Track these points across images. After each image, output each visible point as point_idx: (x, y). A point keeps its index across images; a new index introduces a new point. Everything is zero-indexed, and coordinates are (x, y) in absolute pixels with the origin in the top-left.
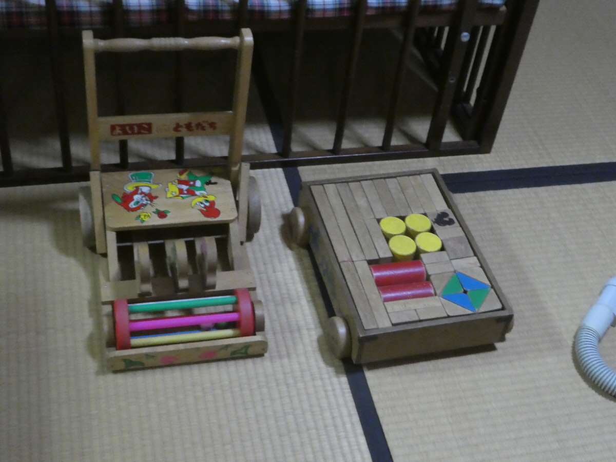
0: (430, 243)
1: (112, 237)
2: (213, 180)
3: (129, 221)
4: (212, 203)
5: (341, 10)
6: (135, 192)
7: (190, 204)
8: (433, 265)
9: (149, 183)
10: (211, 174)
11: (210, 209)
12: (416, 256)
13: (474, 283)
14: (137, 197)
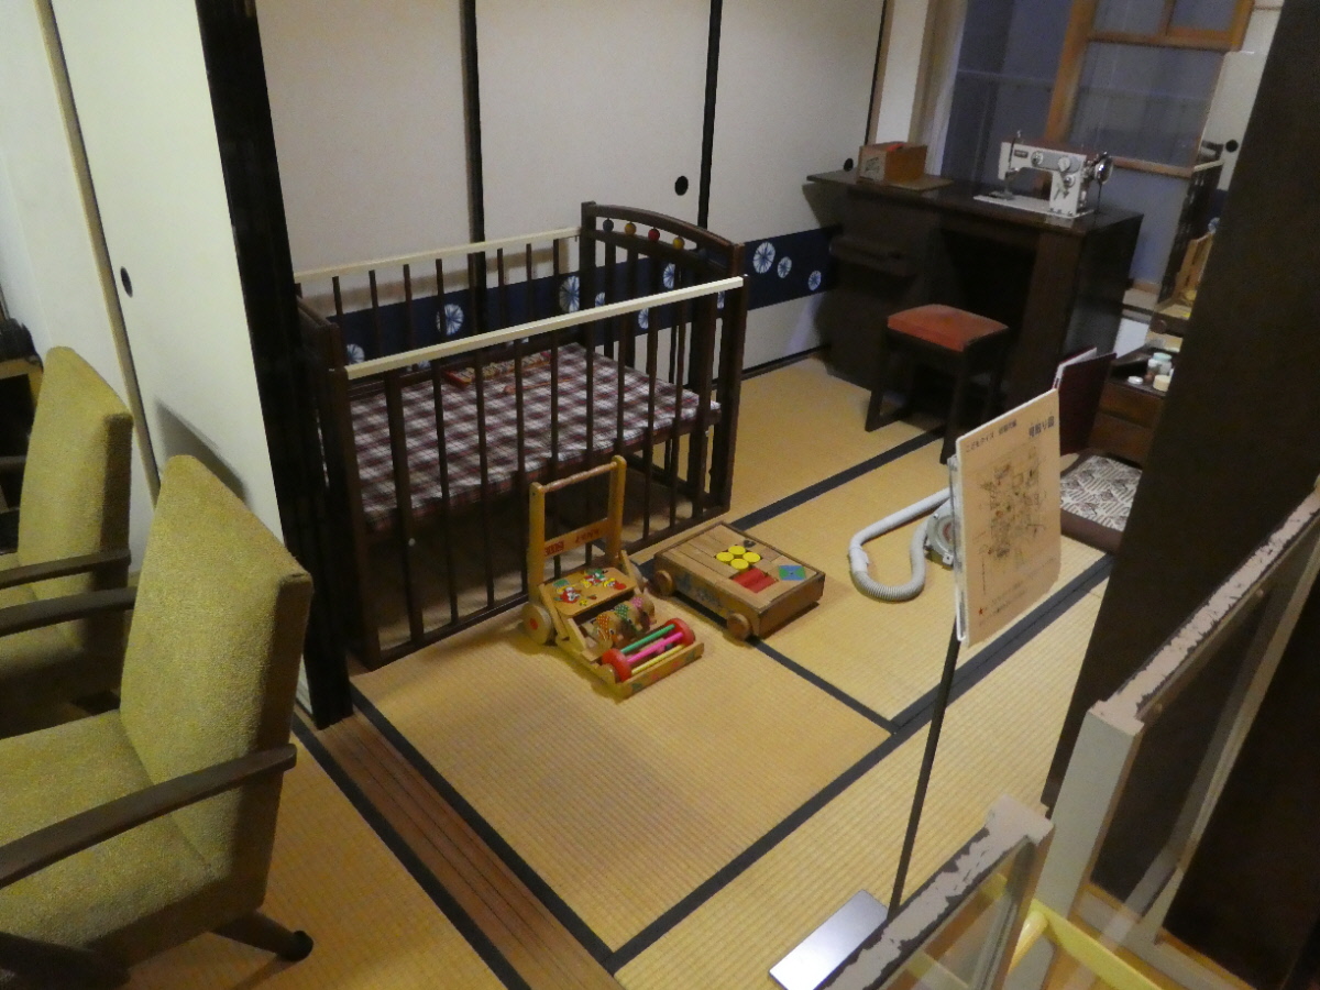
0: (753, 557)
1: (571, 622)
2: (605, 570)
3: (576, 609)
4: (616, 582)
5: (639, 437)
6: (565, 592)
7: (603, 587)
8: (764, 567)
9: (569, 586)
10: (600, 568)
11: (617, 585)
12: (751, 567)
13: (793, 568)
14: (569, 595)
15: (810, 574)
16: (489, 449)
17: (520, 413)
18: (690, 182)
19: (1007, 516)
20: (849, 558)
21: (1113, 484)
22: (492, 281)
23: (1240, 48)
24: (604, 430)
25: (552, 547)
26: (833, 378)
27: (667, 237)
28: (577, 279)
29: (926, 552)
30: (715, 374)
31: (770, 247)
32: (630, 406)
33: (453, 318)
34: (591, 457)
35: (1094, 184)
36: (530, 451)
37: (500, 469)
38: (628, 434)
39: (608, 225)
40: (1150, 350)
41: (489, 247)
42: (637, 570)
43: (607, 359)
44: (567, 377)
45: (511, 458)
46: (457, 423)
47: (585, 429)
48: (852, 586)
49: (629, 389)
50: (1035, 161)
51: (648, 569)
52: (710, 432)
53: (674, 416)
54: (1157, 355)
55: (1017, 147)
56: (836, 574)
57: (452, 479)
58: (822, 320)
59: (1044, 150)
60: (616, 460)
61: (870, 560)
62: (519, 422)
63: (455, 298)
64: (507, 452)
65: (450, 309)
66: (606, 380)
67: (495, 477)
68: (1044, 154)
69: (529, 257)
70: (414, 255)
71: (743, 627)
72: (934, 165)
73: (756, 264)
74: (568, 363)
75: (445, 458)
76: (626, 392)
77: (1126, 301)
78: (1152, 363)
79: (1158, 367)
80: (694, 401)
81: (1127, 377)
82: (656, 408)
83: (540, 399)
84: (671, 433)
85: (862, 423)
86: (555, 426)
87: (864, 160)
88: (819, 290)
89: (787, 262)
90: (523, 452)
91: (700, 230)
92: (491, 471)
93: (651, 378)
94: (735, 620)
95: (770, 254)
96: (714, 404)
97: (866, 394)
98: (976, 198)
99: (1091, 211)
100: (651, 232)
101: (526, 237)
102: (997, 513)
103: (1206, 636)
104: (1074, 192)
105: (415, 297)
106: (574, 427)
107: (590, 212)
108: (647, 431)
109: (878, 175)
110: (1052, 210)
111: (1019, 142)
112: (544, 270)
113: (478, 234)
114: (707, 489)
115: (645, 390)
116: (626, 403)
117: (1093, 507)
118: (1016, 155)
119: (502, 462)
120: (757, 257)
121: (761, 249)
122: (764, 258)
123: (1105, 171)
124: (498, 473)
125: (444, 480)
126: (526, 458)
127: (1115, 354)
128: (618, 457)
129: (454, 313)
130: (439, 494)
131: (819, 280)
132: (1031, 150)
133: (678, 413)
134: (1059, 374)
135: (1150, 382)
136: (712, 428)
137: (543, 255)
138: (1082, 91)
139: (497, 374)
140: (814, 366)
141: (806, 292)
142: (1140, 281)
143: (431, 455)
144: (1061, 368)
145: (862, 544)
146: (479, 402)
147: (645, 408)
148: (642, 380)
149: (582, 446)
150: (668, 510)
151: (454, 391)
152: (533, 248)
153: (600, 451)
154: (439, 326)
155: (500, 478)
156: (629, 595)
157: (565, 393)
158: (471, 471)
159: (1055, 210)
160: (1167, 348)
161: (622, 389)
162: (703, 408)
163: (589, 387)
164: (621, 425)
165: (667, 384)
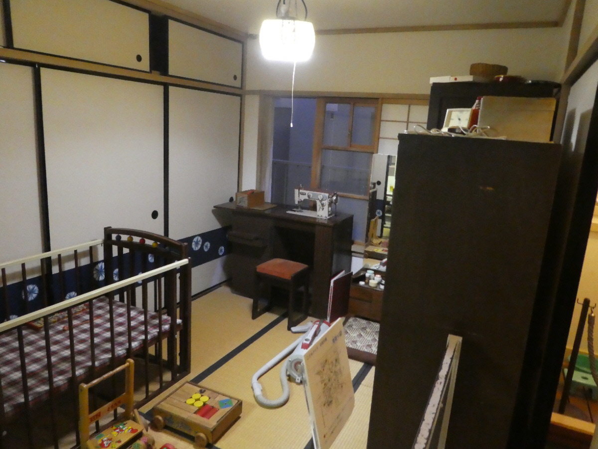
0: (205, 399)
2: (125, 423)
4: (132, 429)
5: (141, 345)
6: (103, 441)
7: (125, 433)
8: (211, 403)
9: (105, 436)
10: (122, 422)
11: (133, 431)
12: (205, 404)
13: (226, 400)
14: (105, 443)
15: (235, 403)
16: (54, 366)
17: (72, 342)
18: (159, 213)
19: (329, 385)
20: (252, 388)
21: (361, 330)
22: (55, 270)
23: (377, 153)
24: (121, 344)
25: (94, 416)
26: (235, 295)
27: (149, 242)
28: (103, 264)
29: (288, 378)
30: (178, 300)
31: (199, 238)
32: (134, 328)
33: (32, 291)
34: (115, 361)
35: (333, 204)
36: (79, 363)
37: (61, 378)
38: (135, 344)
39: (119, 238)
40: (365, 269)
41: (53, 254)
42: (143, 418)
43: (121, 303)
44: (99, 316)
45: (67, 370)
46: (35, 352)
47: (110, 345)
48: (256, 403)
49: (134, 318)
50: (309, 196)
51: (150, 415)
52: (177, 336)
53: (158, 330)
54: (368, 271)
55: (301, 191)
56: (246, 398)
57: (31, 389)
58: (226, 268)
59: (312, 192)
60: (129, 362)
61: (262, 387)
62: (71, 347)
63: (32, 281)
64: (65, 366)
65: (30, 287)
66: (121, 315)
67: (57, 383)
68: (312, 194)
69: (76, 256)
70: (8, 263)
71: (203, 440)
72: (268, 198)
73: (193, 246)
74: (100, 308)
75: (25, 376)
76: (132, 320)
77: (352, 250)
78: (367, 275)
79: (370, 276)
80: (168, 321)
81: (358, 282)
82: (148, 327)
83: (84, 331)
84: (157, 340)
85: (250, 315)
86: (93, 346)
87: (239, 198)
88: (223, 255)
89: (208, 244)
90: (74, 364)
91: (165, 238)
92: (55, 380)
93: (145, 312)
94: (199, 437)
95: (199, 241)
96: (179, 321)
97: (251, 301)
98: (287, 212)
99: (334, 215)
100: (141, 240)
101: (75, 247)
102: (325, 384)
103: (428, 439)
104: (326, 207)
105: (8, 283)
106: (104, 345)
107: (108, 232)
108: (145, 342)
109: (245, 204)
110: (318, 216)
111: (301, 189)
112: (84, 261)
113: (47, 247)
114: (178, 363)
115: (142, 318)
116: (133, 327)
117: (355, 342)
118: (301, 194)
119: (62, 373)
120: (193, 243)
121: (195, 239)
122: (197, 243)
123: (336, 199)
124: (59, 380)
125: (26, 390)
126: (77, 368)
127: (352, 273)
128: (129, 360)
129: (33, 288)
130: (23, 400)
131: (223, 250)
132: (307, 192)
133: (160, 328)
134: (332, 284)
135: (367, 283)
136: (178, 333)
137: (84, 254)
138: (323, 167)
139: (59, 320)
140: (225, 290)
141: (217, 256)
142: (357, 241)
143: (17, 375)
144: (332, 281)
145: (258, 379)
146: (47, 338)
147: (143, 328)
148: (140, 313)
149: (109, 356)
150: (159, 378)
151: (33, 333)
152: (78, 251)
153: (119, 357)
154: (24, 297)
155: (61, 383)
156: (140, 436)
157: (98, 326)
158: (43, 382)
159: (320, 215)
160: (371, 268)
161: (130, 319)
162: (173, 325)
163: (111, 320)
164: (130, 340)
165: (154, 313)
